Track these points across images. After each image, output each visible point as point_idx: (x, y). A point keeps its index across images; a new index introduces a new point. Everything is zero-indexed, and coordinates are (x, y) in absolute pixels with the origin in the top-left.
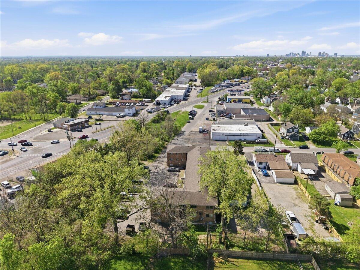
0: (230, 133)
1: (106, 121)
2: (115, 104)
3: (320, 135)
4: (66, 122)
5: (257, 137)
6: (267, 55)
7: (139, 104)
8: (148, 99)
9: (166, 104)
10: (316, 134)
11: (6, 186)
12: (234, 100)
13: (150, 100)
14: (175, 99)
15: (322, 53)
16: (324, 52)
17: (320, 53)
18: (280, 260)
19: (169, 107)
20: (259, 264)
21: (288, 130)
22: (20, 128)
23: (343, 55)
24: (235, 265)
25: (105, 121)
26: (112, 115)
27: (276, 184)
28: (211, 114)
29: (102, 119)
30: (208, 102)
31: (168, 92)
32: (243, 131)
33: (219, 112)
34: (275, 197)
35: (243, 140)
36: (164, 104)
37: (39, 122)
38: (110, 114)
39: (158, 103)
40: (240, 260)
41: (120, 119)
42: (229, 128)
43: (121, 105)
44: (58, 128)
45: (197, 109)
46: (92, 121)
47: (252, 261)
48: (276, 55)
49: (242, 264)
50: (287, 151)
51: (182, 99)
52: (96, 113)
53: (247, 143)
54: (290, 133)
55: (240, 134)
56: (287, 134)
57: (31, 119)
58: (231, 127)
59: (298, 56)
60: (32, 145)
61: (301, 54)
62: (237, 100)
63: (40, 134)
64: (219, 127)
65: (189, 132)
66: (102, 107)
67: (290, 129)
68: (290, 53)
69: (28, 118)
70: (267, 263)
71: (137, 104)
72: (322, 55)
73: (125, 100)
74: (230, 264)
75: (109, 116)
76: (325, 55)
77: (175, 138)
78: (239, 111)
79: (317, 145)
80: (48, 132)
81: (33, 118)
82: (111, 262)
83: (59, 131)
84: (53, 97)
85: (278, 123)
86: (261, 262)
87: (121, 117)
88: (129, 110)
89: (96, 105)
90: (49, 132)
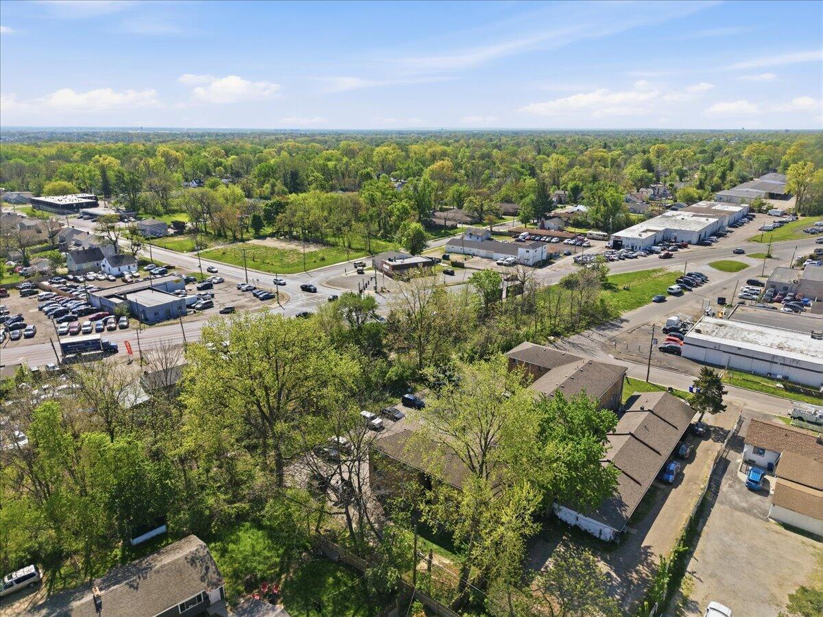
0: (740, 349)
1: (471, 268)
2: (518, 237)
4: (390, 260)
7: (570, 242)
8: (601, 233)
9: (638, 247)
13: (604, 236)
14: (675, 238)
19: (642, 256)
22: (323, 259)
25: (468, 268)
26: (491, 258)
27: (768, 521)
28: (745, 290)
29: (465, 264)
30: (769, 257)
31: (666, 219)
32: (794, 350)
34: (726, 554)
35: (779, 377)
36: (633, 247)
37: (359, 254)
38: (489, 255)
39: (617, 245)
42: (751, 337)
43: (529, 239)
45: (717, 271)
46: (443, 265)
51: (695, 239)
52: (461, 251)
53: (786, 389)
55: (774, 356)
57: (349, 247)
58: (762, 333)
60: (315, 291)
63: (344, 275)
64: (721, 325)
65: (636, 324)
66: (480, 239)
69: (346, 244)
71: (566, 241)
73: (548, 229)
75: (485, 260)
77: (586, 333)
80: (356, 274)
81: (353, 246)
82: (243, 526)
84: (398, 210)
87: (505, 265)
88: (528, 252)
90: (359, 273)
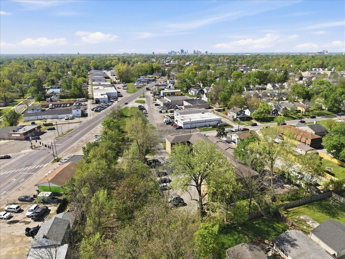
0: (197, 121)
3: (261, 114)
4: (14, 131)
5: (218, 121)
6: (152, 53)
8: (82, 99)
9: (106, 101)
10: (258, 114)
11: (17, 210)
12: (168, 93)
14: (111, 96)
15: (196, 51)
16: (198, 50)
17: (195, 51)
18: (316, 201)
19: (111, 104)
20: (307, 207)
21: (237, 113)
23: (212, 53)
24: (294, 212)
25: (56, 125)
26: (58, 118)
28: (159, 107)
29: (52, 123)
30: (144, 97)
32: (205, 118)
33: (165, 105)
35: (208, 125)
36: (104, 101)
38: (55, 117)
39: (97, 102)
40: (294, 208)
41: (70, 121)
44: (4, 139)
45: (141, 104)
47: (301, 207)
48: (160, 53)
49: (298, 210)
50: (246, 129)
51: (117, 96)
52: (36, 118)
54: (239, 115)
55: (206, 120)
56: (237, 116)
59: (178, 54)
61: (180, 52)
62: (170, 94)
64: (183, 117)
65: (156, 125)
66: (40, 111)
67: (239, 112)
68: (172, 51)
70: (311, 205)
71: (74, 104)
72: (196, 53)
73: (55, 101)
74: (292, 213)
75: (56, 120)
76: (198, 53)
78: (182, 102)
79: (260, 122)
83: (7, 143)
85: (221, 109)
86: (306, 205)
88: (78, 111)
89: (32, 109)
